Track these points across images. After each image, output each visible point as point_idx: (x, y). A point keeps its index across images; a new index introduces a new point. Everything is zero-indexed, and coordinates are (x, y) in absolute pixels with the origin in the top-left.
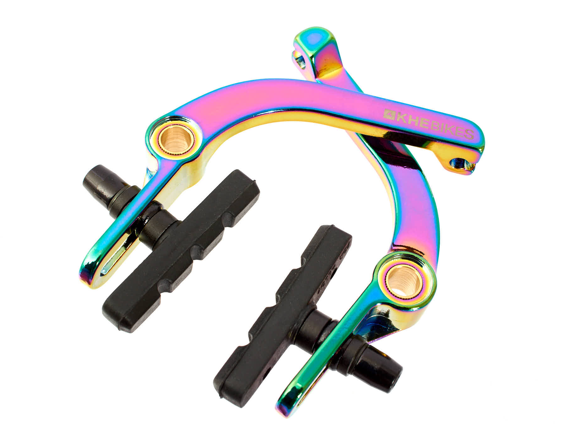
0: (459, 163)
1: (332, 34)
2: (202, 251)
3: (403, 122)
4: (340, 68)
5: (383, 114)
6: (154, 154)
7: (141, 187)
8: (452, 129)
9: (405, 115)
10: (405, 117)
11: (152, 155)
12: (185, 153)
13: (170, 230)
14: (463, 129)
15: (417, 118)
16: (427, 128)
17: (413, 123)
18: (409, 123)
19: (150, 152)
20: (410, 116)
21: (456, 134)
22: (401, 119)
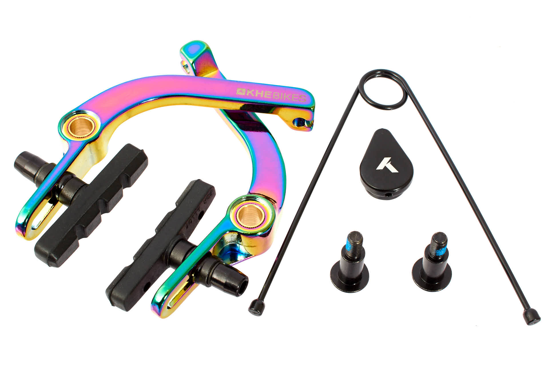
0: (300, 123)
1: (207, 45)
2: (107, 203)
3: (251, 95)
4: (215, 70)
5: (236, 92)
6: (65, 139)
7: (56, 163)
8: (289, 96)
9: (253, 90)
10: (253, 92)
11: (64, 139)
12: (89, 135)
13: (81, 191)
14: (298, 95)
15: (262, 92)
16: (270, 97)
17: (259, 95)
18: (256, 95)
19: (62, 138)
20: (257, 91)
21: (293, 100)
22: (250, 94)
